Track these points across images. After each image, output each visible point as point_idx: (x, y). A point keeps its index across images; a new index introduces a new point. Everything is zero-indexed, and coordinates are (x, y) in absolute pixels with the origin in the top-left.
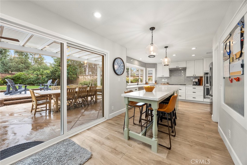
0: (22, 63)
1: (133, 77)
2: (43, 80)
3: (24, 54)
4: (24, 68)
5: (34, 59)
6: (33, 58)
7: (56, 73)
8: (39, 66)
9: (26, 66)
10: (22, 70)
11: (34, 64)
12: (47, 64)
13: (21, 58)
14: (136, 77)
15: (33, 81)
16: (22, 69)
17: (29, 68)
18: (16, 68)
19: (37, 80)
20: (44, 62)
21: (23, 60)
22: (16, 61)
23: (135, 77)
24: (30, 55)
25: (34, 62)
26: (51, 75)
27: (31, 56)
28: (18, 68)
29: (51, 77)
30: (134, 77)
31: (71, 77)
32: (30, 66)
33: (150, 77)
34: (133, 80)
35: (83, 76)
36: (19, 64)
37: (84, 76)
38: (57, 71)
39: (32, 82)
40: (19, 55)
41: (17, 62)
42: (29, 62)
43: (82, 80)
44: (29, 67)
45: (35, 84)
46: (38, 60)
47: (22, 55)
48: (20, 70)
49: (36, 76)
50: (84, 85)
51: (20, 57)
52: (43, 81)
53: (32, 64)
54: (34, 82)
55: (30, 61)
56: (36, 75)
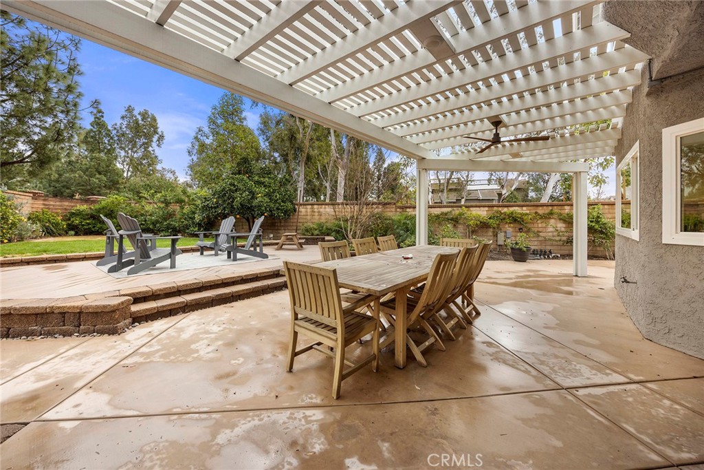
0: (100, 174)
1: (487, 209)
2: (185, 219)
3: (105, 148)
4: (106, 185)
5: (131, 160)
6: (127, 159)
7: (235, 195)
8: (145, 179)
9: (111, 181)
10: (98, 191)
11: (131, 176)
12: (165, 173)
13: (96, 158)
14: (500, 209)
15: (154, 224)
16: (99, 188)
17: (118, 186)
18: (83, 185)
19: (165, 219)
20: (157, 168)
21: (103, 164)
22: (84, 167)
23: (495, 209)
24: (119, 150)
25: (130, 169)
26: (217, 203)
27: (123, 153)
28: (89, 187)
29: (215, 208)
30: (490, 209)
31: (278, 209)
32: (120, 182)
33: (550, 208)
34: (490, 219)
35: (312, 205)
36: (92, 176)
37: (315, 206)
38: (236, 190)
39: (151, 227)
40: (92, 151)
41: (87, 169)
42: (117, 169)
43: (309, 217)
44: (118, 183)
45: (159, 231)
46: (142, 164)
47: (99, 149)
48: (95, 192)
49: (163, 205)
50: (317, 235)
51: (94, 155)
52: (186, 222)
53: (125, 175)
54: (158, 225)
55: (119, 166)
56: (162, 202)
